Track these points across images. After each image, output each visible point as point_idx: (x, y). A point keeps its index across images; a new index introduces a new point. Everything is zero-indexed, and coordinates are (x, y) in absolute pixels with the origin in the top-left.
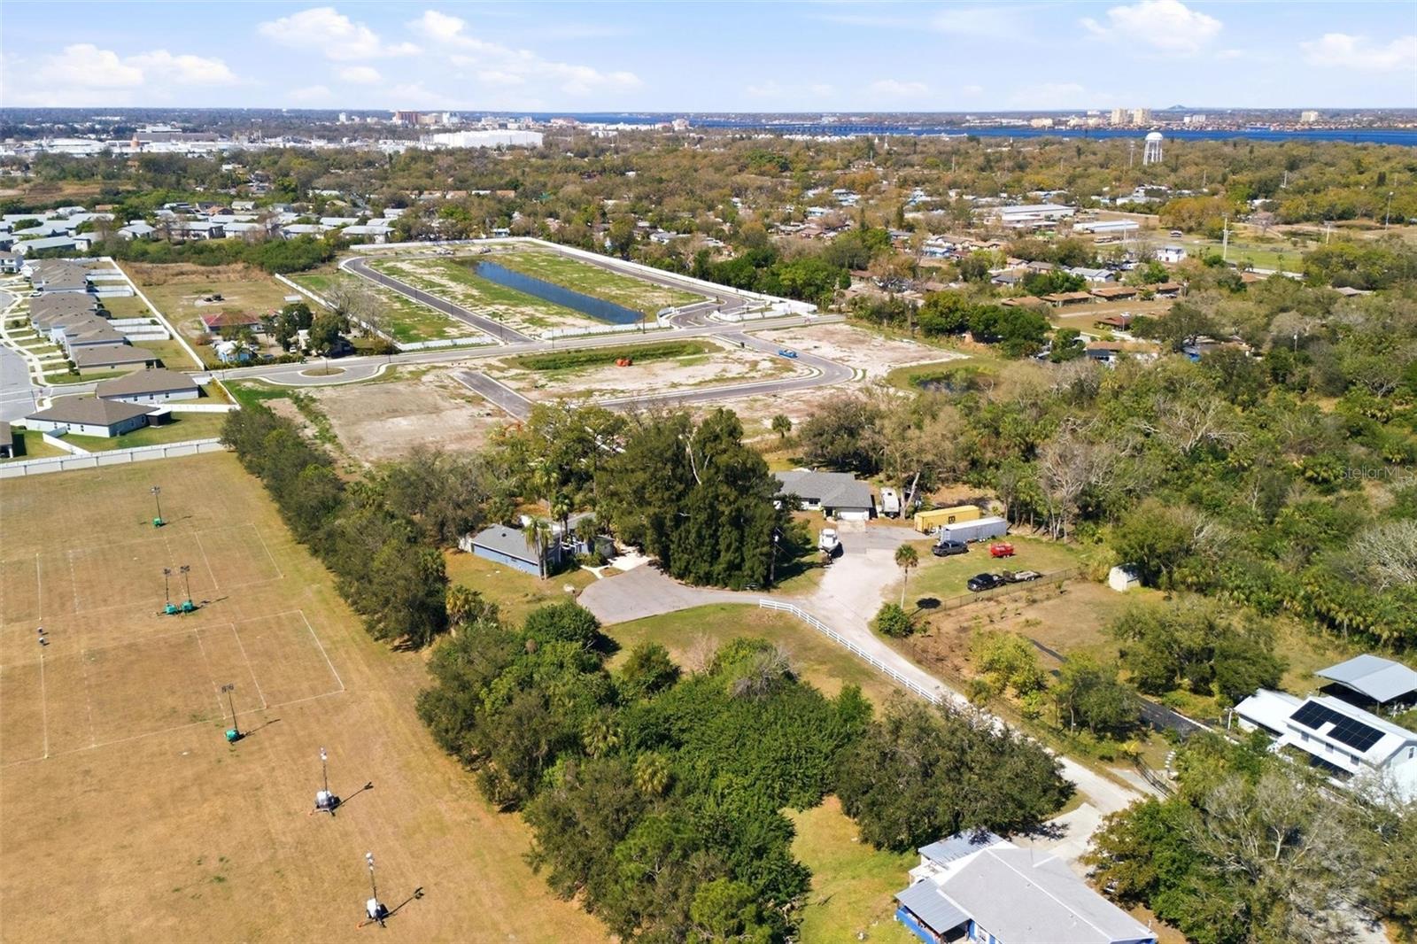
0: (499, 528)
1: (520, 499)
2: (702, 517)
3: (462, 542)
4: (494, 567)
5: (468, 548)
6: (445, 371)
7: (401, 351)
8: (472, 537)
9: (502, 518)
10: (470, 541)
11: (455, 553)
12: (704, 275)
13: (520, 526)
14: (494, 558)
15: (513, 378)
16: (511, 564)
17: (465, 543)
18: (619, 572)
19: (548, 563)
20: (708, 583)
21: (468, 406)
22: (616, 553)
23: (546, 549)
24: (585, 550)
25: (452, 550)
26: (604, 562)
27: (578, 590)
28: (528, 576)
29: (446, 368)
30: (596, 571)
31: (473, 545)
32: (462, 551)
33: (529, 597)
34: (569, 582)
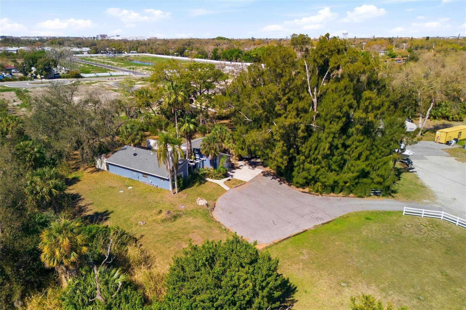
0: (131, 149)
1: (147, 133)
2: (336, 127)
3: (98, 162)
4: (125, 183)
5: (104, 167)
6: (105, 83)
7: (84, 77)
8: (107, 157)
9: (133, 141)
10: (105, 161)
11: (92, 172)
12: (216, 58)
13: (150, 148)
14: (127, 174)
15: (139, 84)
16: (142, 179)
17: (101, 163)
18: (241, 183)
19: (178, 178)
20: (333, 191)
21: (114, 92)
22: (232, 167)
23: (177, 165)
24: (207, 165)
25: (90, 169)
26: (226, 175)
27: (211, 203)
28: (159, 190)
29: (106, 81)
30: (221, 182)
31: (108, 165)
32: (98, 170)
33: (163, 215)
34: (202, 195)
